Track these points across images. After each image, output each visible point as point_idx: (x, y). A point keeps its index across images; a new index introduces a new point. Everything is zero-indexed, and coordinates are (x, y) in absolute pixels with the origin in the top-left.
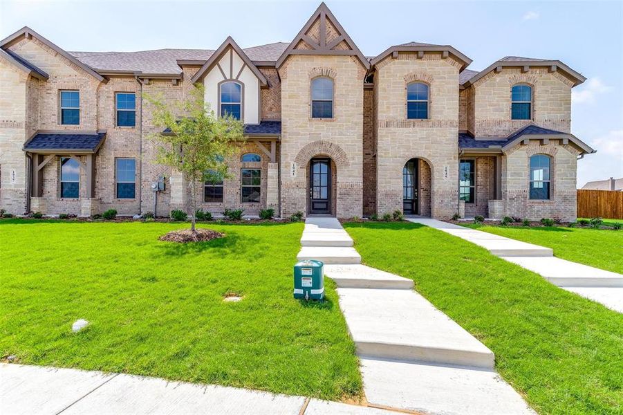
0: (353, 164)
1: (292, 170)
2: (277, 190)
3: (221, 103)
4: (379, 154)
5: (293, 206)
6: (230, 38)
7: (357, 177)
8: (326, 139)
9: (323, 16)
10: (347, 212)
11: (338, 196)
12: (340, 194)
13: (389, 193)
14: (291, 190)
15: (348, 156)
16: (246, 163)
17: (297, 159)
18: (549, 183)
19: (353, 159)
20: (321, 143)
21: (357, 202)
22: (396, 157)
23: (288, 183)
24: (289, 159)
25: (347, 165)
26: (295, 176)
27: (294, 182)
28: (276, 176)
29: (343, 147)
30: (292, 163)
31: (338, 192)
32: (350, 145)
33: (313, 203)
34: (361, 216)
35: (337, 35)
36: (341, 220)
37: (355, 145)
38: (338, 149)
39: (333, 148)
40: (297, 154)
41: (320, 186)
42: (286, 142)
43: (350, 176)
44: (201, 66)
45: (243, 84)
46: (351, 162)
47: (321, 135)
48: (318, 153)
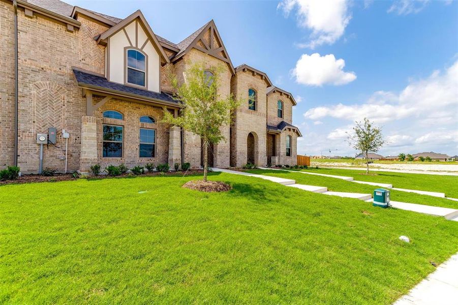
2: (180, 148)
3: (127, 67)
6: (139, 11)
9: (211, 28)
10: (222, 164)
12: (219, 152)
13: (241, 152)
14: (192, 148)
16: (145, 123)
18: (289, 149)
21: (227, 158)
22: (244, 131)
23: (190, 143)
27: (194, 142)
28: (179, 137)
35: (218, 46)
44: (110, 26)
45: (147, 56)
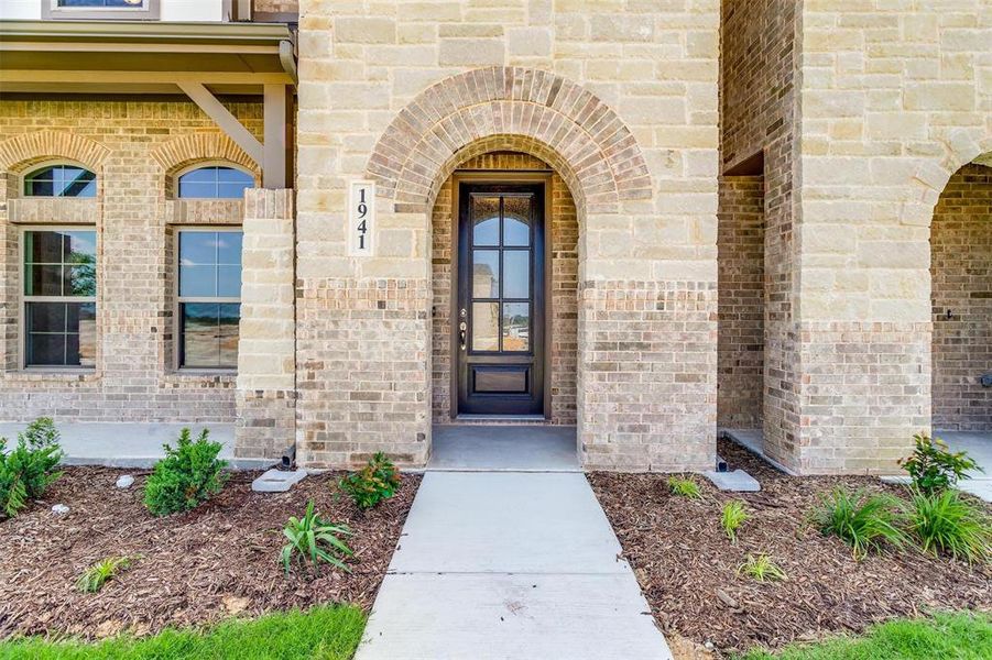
0: (668, 188)
1: (354, 219)
4: (806, 136)
5: (362, 407)
7: (688, 255)
8: (527, 60)
10: (636, 438)
11: (589, 355)
12: (602, 347)
13: (858, 339)
14: (348, 325)
15: (640, 149)
17: (381, 165)
19: (669, 158)
20: (504, 80)
21: (689, 388)
22: (896, 152)
23: (336, 285)
24: (338, 162)
25: (637, 191)
26: (370, 251)
27: (363, 280)
28: (280, 253)
29: (616, 98)
30: (354, 184)
31: (589, 335)
32: (655, 91)
33: (474, 370)
34: (704, 459)
36: (601, 481)
37: (681, 91)
38: (593, 110)
39: (564, 105)
40: (377, 136)
41: (501, 248)
42: (323, 73)
43: (652, 252)
46: (659, 177)
47: (505, 41)
48: (485, 131)
